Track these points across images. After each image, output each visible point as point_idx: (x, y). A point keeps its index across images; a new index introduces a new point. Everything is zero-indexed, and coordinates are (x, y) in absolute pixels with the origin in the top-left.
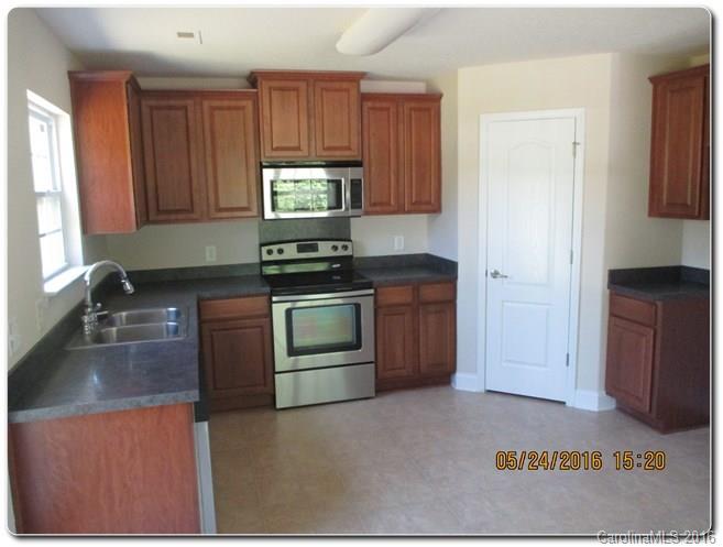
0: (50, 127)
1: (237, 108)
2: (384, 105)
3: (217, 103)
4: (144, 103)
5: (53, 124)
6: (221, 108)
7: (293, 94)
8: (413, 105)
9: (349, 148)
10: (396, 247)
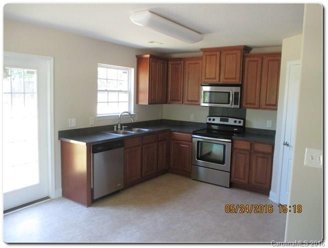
0: (129, 72)
1: (198, 63)
2: (255, 59)
3: (190, 62)
4: (169, 63)
5: (130, 71)
6: (191, 64)
7: (215, 57)
8: (269, 58)
9: (235, 78)
10: (267, 126)
